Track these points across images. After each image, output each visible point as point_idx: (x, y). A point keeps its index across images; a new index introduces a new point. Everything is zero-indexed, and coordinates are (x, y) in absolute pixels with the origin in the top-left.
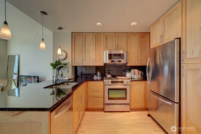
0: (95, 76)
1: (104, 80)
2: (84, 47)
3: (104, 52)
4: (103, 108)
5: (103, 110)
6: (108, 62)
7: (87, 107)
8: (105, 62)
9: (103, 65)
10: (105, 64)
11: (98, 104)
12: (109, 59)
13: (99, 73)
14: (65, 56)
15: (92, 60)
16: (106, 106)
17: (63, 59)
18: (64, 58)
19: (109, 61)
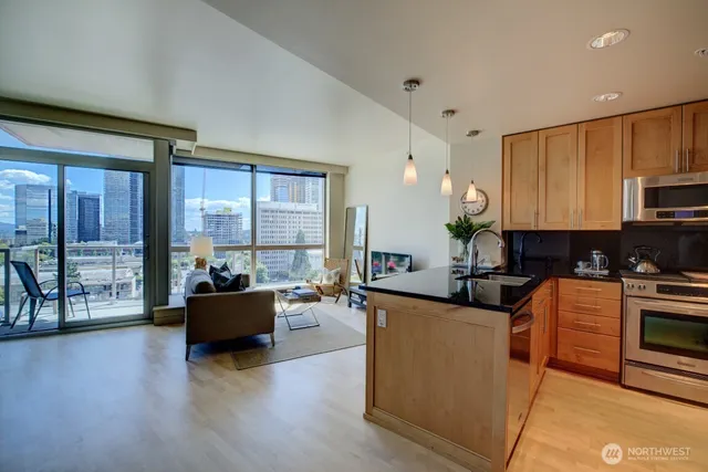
0: (580, 263)
1: (624, 280)
2: (542, 174)
3: (625, 182)
4: (618, 371)
5: (616, 379)
6: (639, 217)
7: (553, 356)
8: (626, 218)
9: (619, 228)
10: (626, 225)
11: (594, 355)
12: (646, 206)
13: (597, 257)
14: (484, 204)
15: (571, 212)
16: (629, 369)
17: (476, 212)
18: (481, 209)
19: (646, 214)
